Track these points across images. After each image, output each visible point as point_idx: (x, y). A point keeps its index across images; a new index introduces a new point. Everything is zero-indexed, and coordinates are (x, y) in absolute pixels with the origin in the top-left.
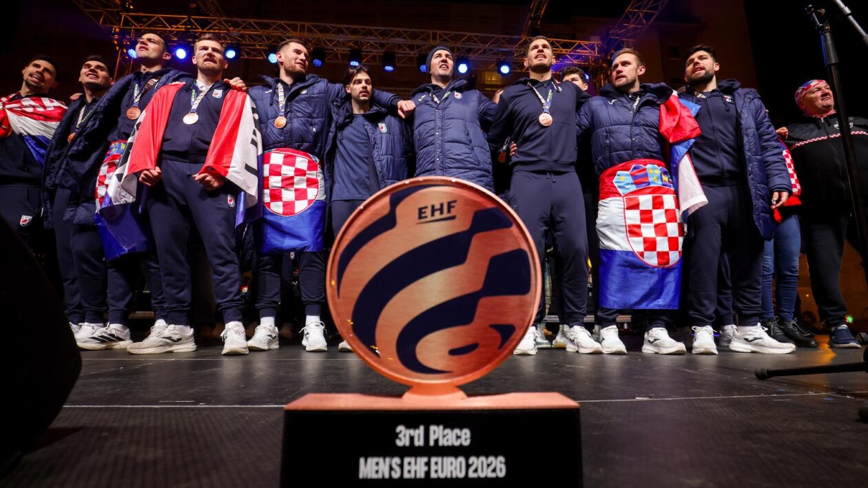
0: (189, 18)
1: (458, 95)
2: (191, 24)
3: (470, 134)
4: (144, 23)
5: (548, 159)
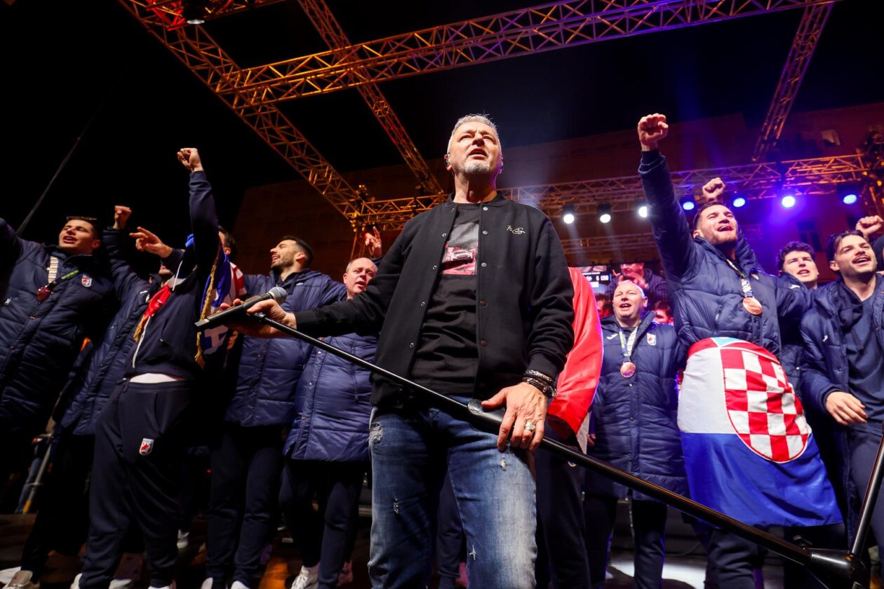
0: (415, 199)
2: (417, 203)
4: (379, 209)
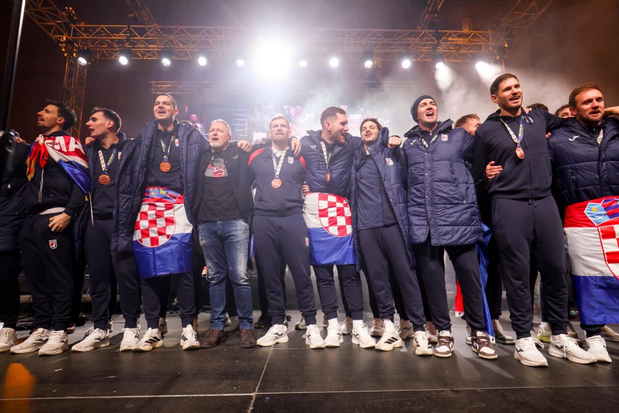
1: (444, 137)
2: (131, 32)
3: (456, 172)
4: (90, 33)
5: (529, 188)
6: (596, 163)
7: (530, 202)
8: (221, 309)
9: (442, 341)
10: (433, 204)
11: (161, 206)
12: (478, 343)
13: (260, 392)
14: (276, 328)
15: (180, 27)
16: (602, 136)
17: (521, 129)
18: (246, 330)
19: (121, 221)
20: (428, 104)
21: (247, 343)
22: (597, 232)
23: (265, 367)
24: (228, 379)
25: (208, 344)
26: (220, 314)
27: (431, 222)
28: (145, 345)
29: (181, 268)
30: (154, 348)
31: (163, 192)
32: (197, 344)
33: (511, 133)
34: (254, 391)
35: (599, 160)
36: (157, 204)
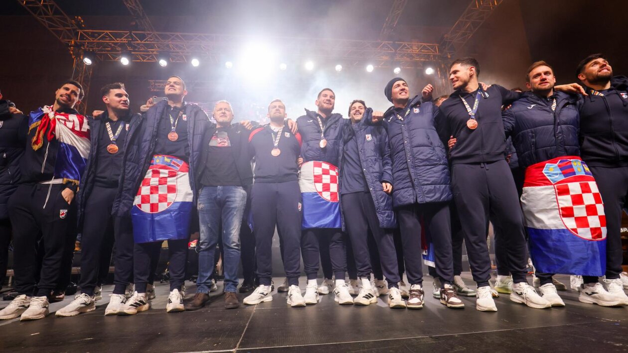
0: (130, 33)
1: (416, 111)
2: (132, 37)
3: (431, 138)
4: (96, 37)
5: (481, 153)
6: (552, 126)
7: (482, 165)
8: (209, 274)
9: (414, 294)
10: (415, 167)
11: (164, 173)
12: (446, 295)
13: (241, 348)
14: (262, 289)
15: (176, 34)
16: (555, 105)
17: (476, 103)
18: (231, 292)
19: (125, 187)
20: (401, 85)
21: (231, 303)
22: (554, 190)
23: (247, 324)
24: (208, 337)
25: (193, 306)
26: (207, 279)
27: (416, 183)
28: (129, 309)
29: (179, 234)
30: (138, 312)
31: (167, 160)
32: (181, 306)
33: (467, 106)
34: (235, 347)
35: (554, 124)
36: (161, 170)
